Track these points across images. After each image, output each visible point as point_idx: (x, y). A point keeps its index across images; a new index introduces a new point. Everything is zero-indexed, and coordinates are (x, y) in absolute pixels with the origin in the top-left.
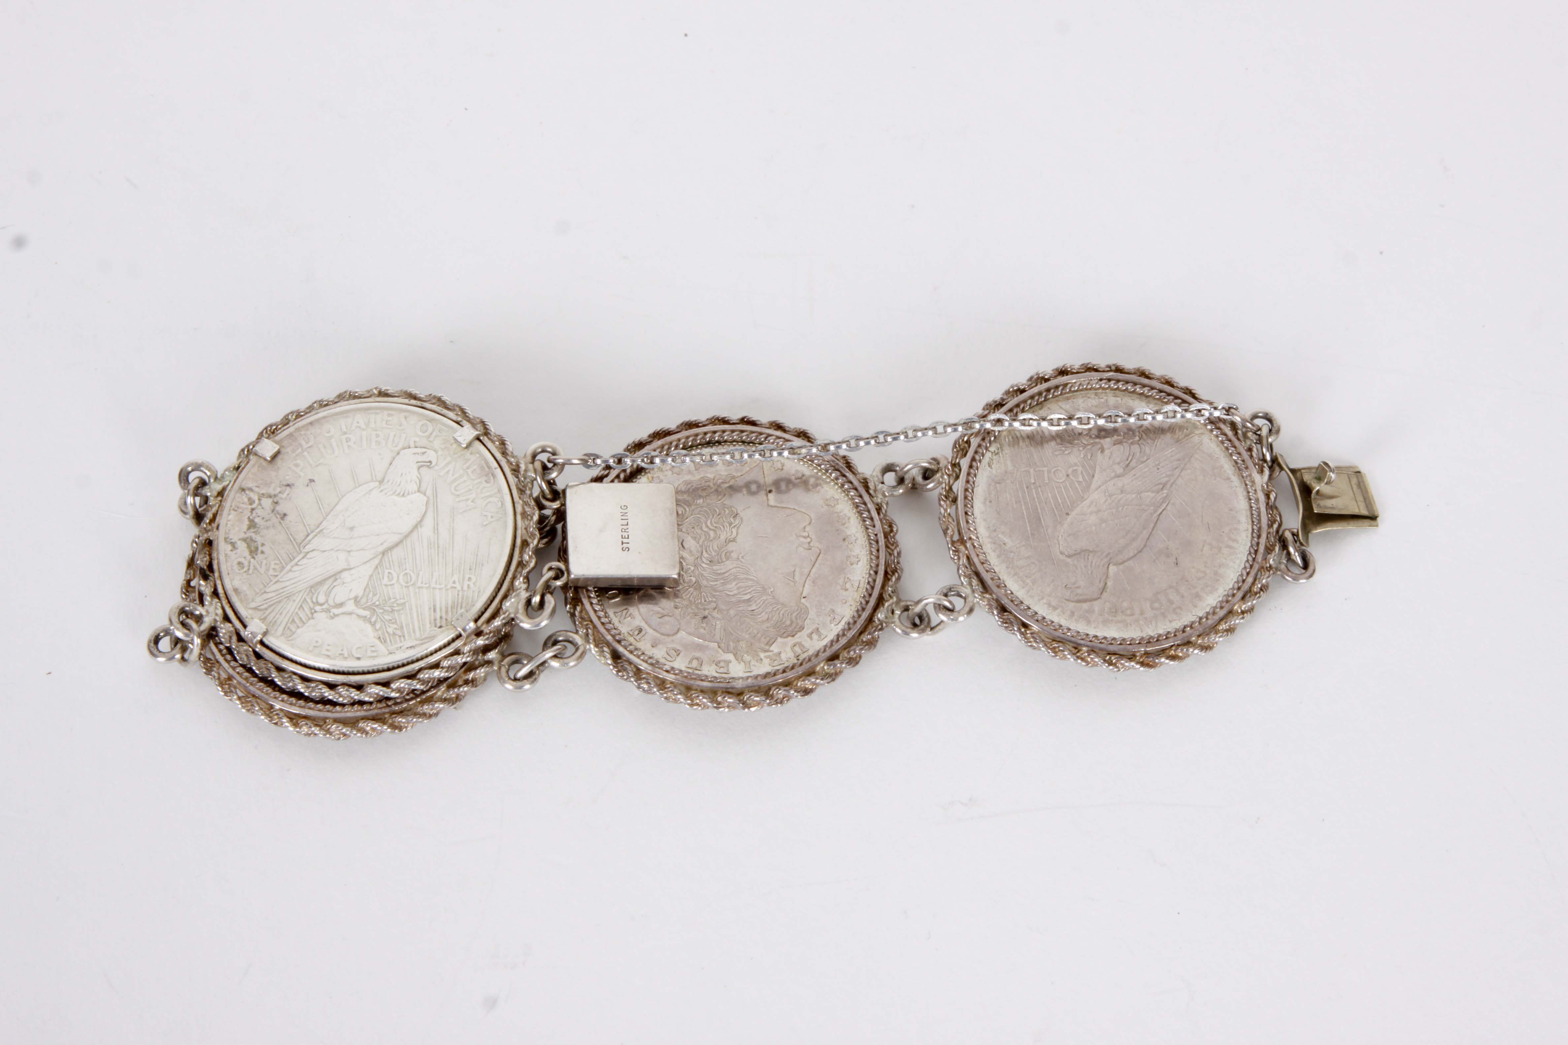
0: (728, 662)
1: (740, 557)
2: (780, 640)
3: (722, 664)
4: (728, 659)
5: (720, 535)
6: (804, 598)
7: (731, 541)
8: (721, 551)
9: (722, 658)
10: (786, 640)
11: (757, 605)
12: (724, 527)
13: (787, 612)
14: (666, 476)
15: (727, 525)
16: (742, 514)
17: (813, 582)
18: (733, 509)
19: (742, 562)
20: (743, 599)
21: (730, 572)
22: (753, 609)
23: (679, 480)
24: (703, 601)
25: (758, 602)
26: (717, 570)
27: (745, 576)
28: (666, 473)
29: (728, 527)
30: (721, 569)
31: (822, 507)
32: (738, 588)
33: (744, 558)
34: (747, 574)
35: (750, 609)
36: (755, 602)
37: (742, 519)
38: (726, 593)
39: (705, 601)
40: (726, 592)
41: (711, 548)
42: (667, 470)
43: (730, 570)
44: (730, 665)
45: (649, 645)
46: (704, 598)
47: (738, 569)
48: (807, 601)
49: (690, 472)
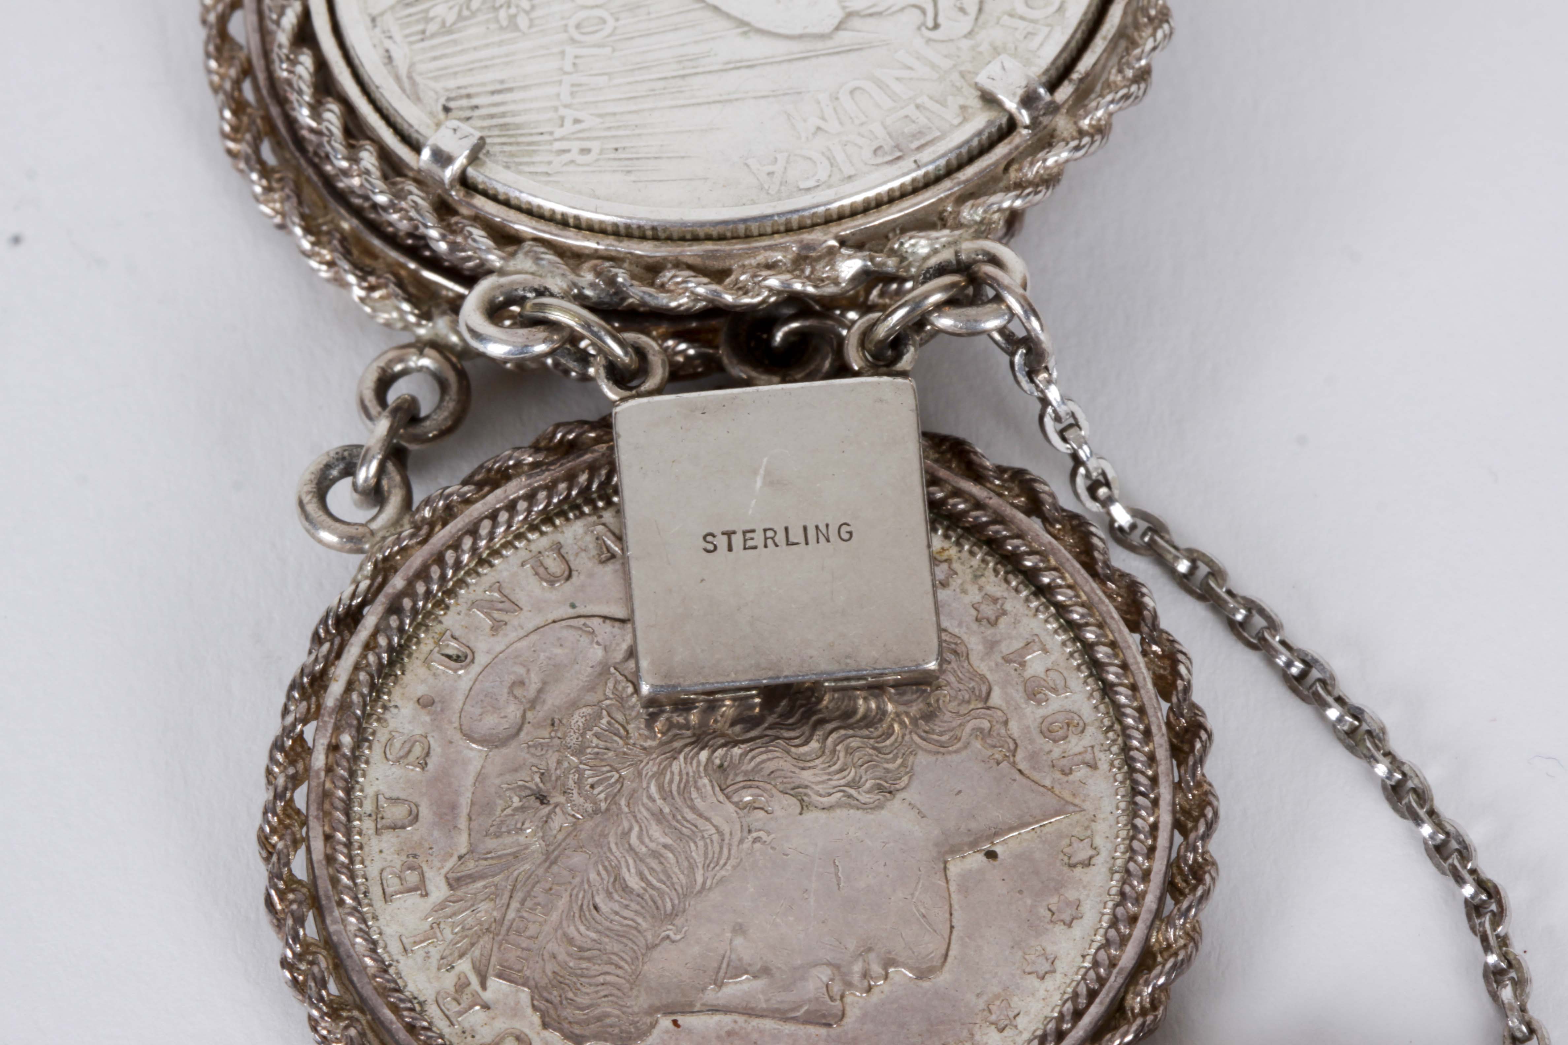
0: (421, 889)
1: (755, 835)
2: (525, 995)
3: (412, 878)
4: (431, 887)
5: (813, 767)
6: (675, 1023)
7: (801, 801)
8: (761, 784)
9: (429, 874)
10: (529, 1011)
11: (617, 913)
12: (841, 770)
13: (615, 992)
14: (964, 591)
15: (849, 778)
16: (896, 804)
17: (730, 1034)
18: (906, 779)
19: (741, 841)
20: (627, 876)
21: (700, 822)
22: (601, 905)
23: (960, 625)
24: (590, 781)
25: (626, 913)
26: (698, 789)
27: (700, 860)
28: (973, 589)
29: (842, 782)
30: (703, 798)
31: (978, 995)
32: (655, 854)
33: (758, 845)
34: (706, 867)
35: (598, 900)
36: (627, 907)
37: (880, 807)
38: (631, 829)
39: (592, 787)
40: (636, 829)
41: (764, 757)
42: (981, 589)
43: (707, 819)
44: (413, 898)
45: (421, 690)
46: (600, 782)
47: (716, 837)
48: (667, 1032)
49: (991, 645)
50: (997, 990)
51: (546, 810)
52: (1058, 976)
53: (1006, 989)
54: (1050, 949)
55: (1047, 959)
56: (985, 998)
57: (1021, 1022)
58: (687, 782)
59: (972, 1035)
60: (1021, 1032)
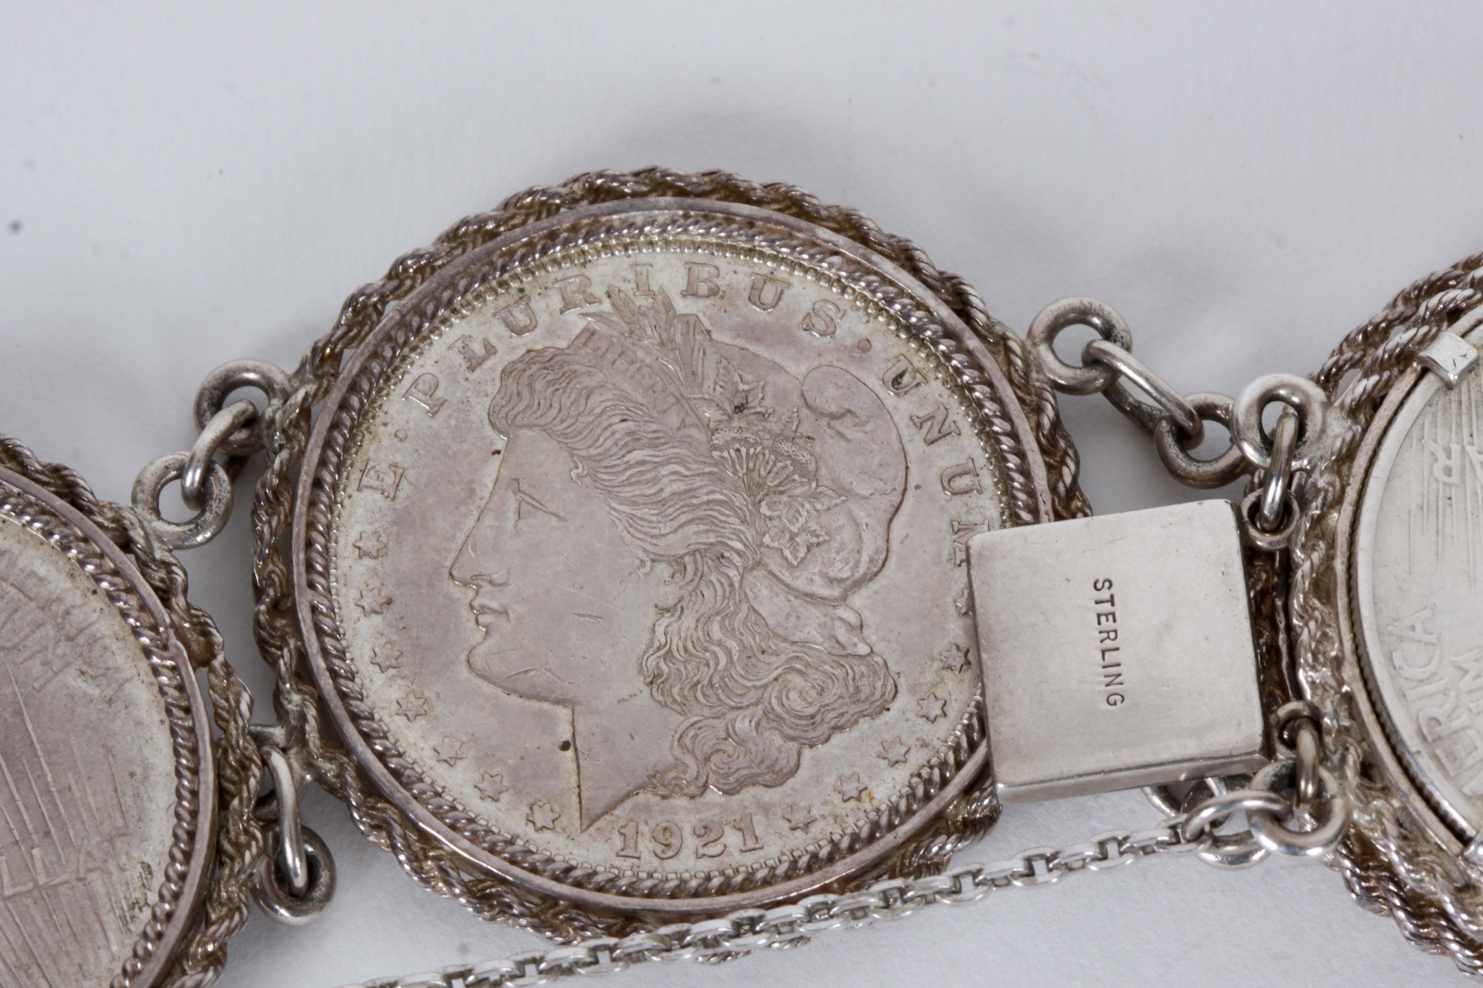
0: (690, 293)
1: (648, 563)
2: (563, 344)
3: (703, 289)
4: (690, 301)
5: (696, 629)
6: (498, 452)
7: (668, 610)
8: (695, 583)
9: (702, 303)
10: (548, 344)
11: (613, 434)
12: (686, 650)
13: (539, 413)
14: (825, 803)
15: (676, 654)
16: (639, 684)
17: (472, 492)
18: (661, 698)
19: (645, 551)
20: (645, 452)
21: (675, 524)
22: (624, 424)
23: (794, 789)
24: (744, 451)
25: (610, 442)
26: (707, 531)
27: (639, 513)
28: (825, 811)
29: (674, 647)
30: (697, 533)
31: (438, 694)
32: (656, 480)
33: (637, 563)
34: (632, 517)
35: (630, 425)
36: (616, 444)
37: (640, 670)
38: (687, 469)
39: (738, 450)
40: (686, 473)
41: (720, 592)
42: (823, 817)
43: (675, 531)
44: (683, 285)
45: (877, 345)
46: (740, 457)
47: (656, 532)
48: (492, 443)
49: (765, 809)
50: (438, 710)
51: (729, 409)
52: (433, 762)
53: (436, 718)
54: (460, 763)
55: (451, 758)
56: (434, 698)
57: (402, 721)
58: (717, 526)
59: (403, 678)
60: (391, 716)
